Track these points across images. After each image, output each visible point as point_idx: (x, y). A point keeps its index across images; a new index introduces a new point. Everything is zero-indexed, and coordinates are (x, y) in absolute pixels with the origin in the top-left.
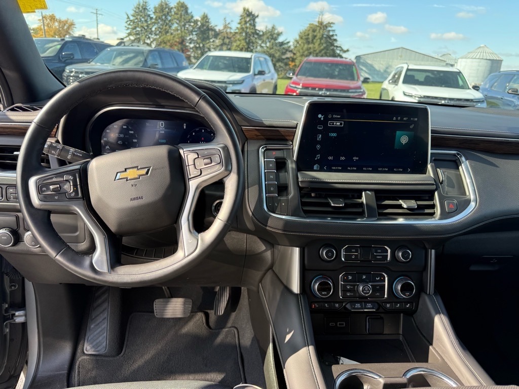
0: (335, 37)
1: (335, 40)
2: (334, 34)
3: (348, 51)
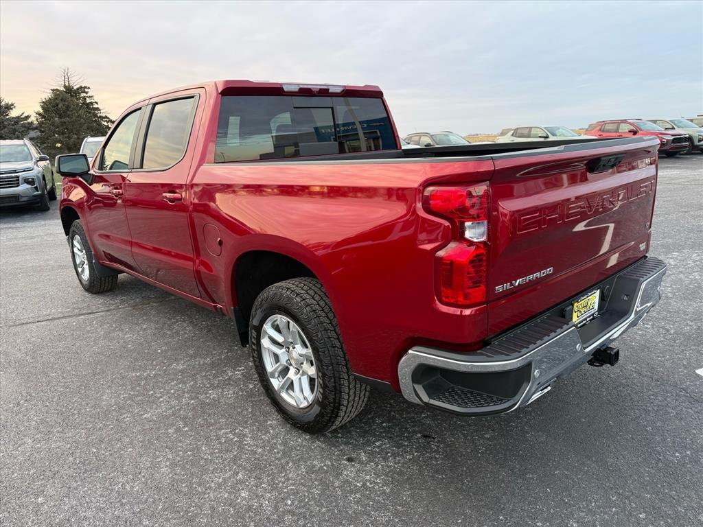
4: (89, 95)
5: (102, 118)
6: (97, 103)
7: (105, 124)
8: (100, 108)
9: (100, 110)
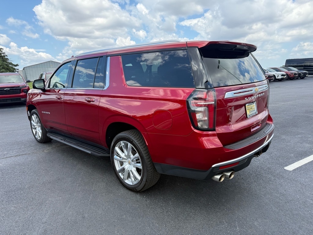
0: (6, 57)
1: (7, 59)
2: (5, 55)
3: (17, 65)
4: (3, 52)
5: (9, 63)
6: (7, 56)
7: (11, 66)
8: (8, 58)
9: (8, 59)
